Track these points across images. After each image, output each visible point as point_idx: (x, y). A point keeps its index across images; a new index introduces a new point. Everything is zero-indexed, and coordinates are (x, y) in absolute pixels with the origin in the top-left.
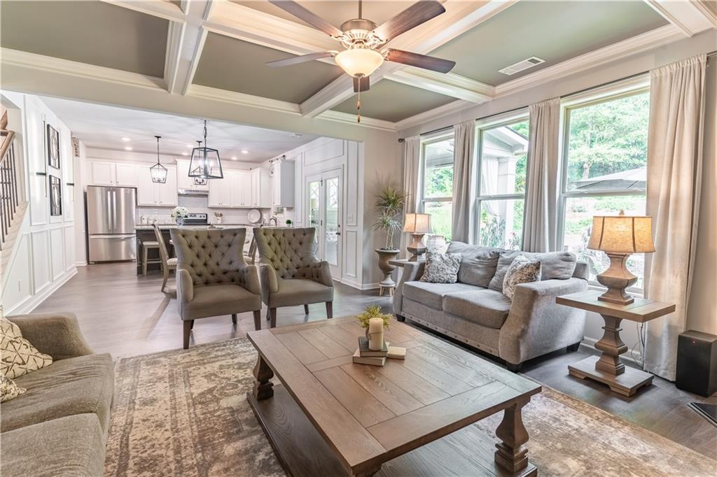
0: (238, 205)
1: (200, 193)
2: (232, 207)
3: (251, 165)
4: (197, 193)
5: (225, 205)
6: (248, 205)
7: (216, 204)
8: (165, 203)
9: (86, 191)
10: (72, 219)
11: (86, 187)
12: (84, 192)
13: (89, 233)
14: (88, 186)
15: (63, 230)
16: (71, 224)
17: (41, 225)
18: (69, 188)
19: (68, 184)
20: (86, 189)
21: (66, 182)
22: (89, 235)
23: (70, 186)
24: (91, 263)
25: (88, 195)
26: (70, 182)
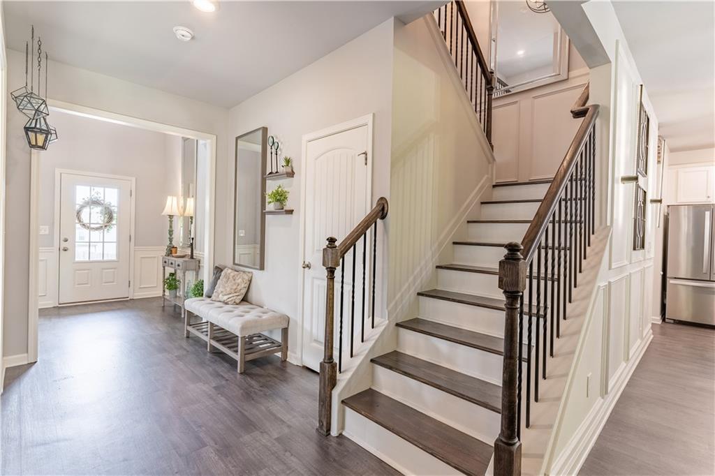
9: (666, 214)
10: (652, 255)
11: (666, 207)
12: (664, 215)
13: (668, 275)
14: (668, 206)
15: (643, 272)
16: (651, 263)
17: (621, 267)
18: (652, 207)
19: (653, 201)
20: (666, 211)
21: (649, 197)
22: (668, 279)
23: (655, 204)
24: (667, 320)
25: (670, 217)
26: (655, 198)
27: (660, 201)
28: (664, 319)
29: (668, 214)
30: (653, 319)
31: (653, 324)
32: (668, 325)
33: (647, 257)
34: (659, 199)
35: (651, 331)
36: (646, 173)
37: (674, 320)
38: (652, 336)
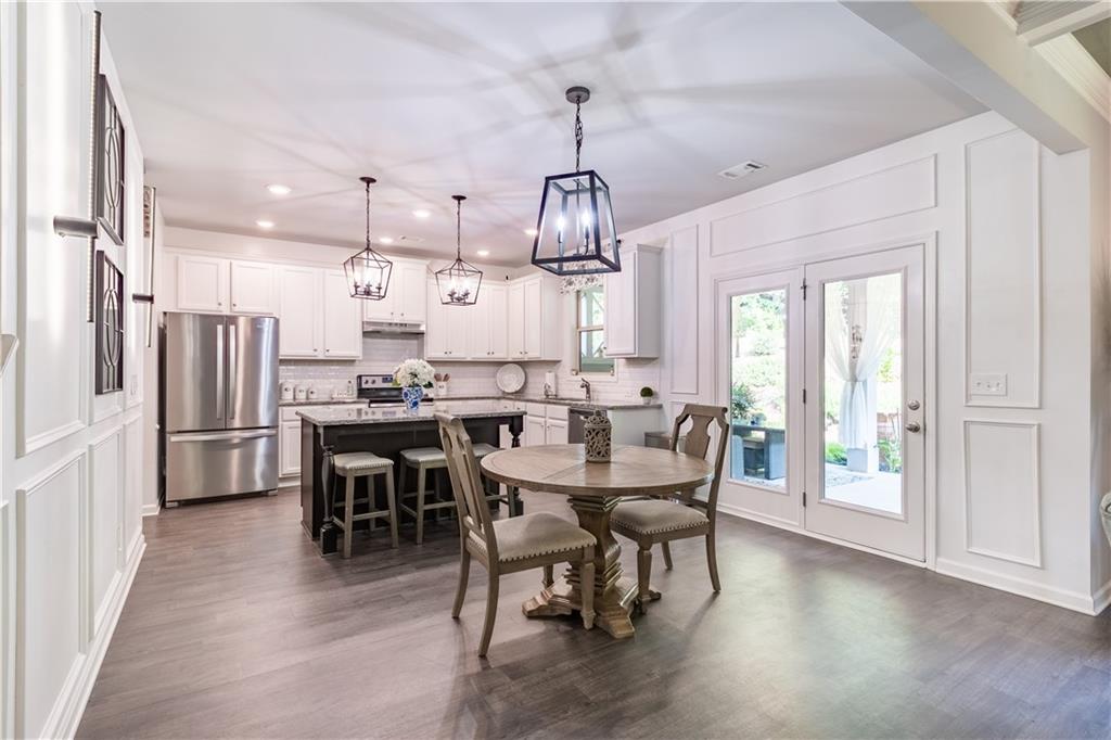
0: (482, 355)
1: (408, 329)
2: (469, 359)
3: (508, 271)
4: (403, 329)
5: (457, 355)
6: (499, 355)
7: (439, 355)
8: (337, 352)
9: (162, 326)
10: (140, 399)
11: (162, 315)
12: (159, 328)
13: (168, 429)
14: (165, 313)
15: (122, 436)
16: (137, 415)
17: (65, 438)
18: (137, 310)
19: (137, 298)
20: (162, 320)
21: (130, 290)
22: (168, 435)
23: (141, 305)
24: (168, 505)
25: (168, 333)
26: (141, 292)
27: (151, 299)
28: (163, 504)
29: (165, 326)
30: (145, 510)
31: (145, 518)
32: (171, 514)
33: (130, 403)
34: (149, 294)
35: (143, 536)
36: (122, 239)
37: (178, 501)
38: (145, 545)
